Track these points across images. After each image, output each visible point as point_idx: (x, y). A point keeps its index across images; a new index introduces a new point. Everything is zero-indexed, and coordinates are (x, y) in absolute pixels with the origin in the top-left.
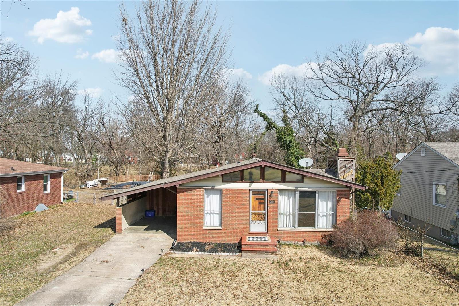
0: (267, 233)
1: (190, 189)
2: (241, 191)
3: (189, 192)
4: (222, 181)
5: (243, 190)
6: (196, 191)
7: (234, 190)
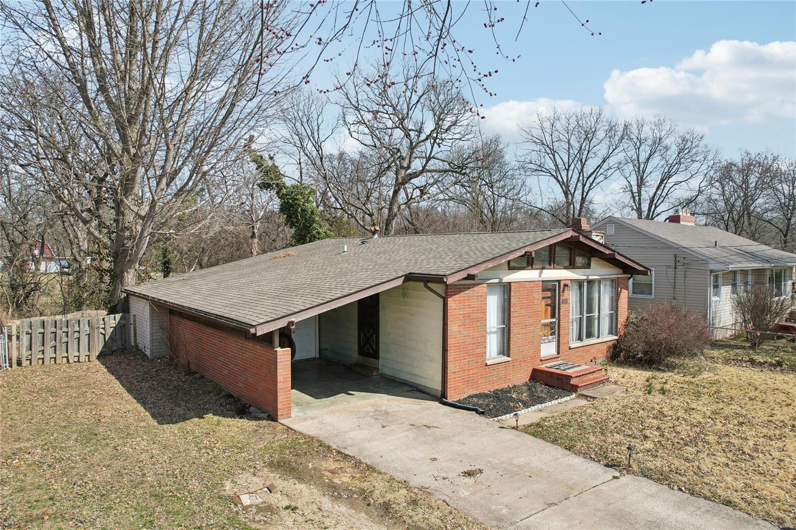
0: (559, 356)
1: (468, 285)
2: (532, 285)
3: (466, 292)
4: (507, 268)
5: (536, 283)
6: (476, 288)
7: (524, 283)
